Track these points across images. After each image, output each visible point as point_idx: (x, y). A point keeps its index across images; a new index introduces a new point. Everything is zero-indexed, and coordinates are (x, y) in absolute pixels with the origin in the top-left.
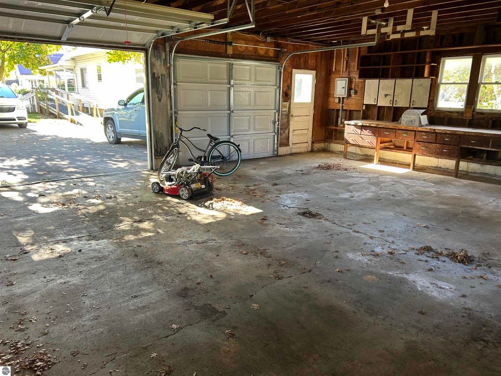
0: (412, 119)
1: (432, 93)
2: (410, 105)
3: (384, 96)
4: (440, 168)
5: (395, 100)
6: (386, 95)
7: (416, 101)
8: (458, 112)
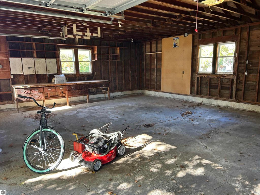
0: (61, 80)
1: (58, 66)
2: (47, 73)
3: (28, 69)
4: (72, 102)
5: (36, 71)
6: (29, 68)
7: (50, 70)
8: (73, 75)
